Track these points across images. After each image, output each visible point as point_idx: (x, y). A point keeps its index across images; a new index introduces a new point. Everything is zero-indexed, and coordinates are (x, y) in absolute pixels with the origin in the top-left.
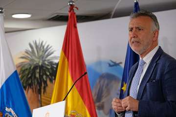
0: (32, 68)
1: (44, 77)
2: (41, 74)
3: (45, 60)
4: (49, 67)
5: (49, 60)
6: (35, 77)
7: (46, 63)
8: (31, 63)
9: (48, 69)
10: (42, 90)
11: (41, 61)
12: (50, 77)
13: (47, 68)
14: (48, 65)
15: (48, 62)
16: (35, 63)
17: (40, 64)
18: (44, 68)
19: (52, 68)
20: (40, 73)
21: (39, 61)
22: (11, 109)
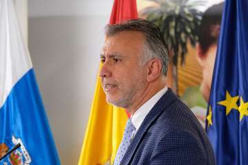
0: (164, 18)
1: (183, 36)
2: (178, 30)
3: (185, 6)
4: (191, 19)
5: (190, 6)
6: (168, 35)
7: (187, 11)
8: (163, 9)
9: (189, 22)
10: (179, 59)
11: (178, 7)
12: (192, 36)
13: (187, 20)
14: (189, 15)
15: (190, 10)
16: (169, 10)
17: (177, 12)
18: (183, 20)
19: (195, 20)
20: (176, 27)
21: (176, 8)
22: (19, 140)
